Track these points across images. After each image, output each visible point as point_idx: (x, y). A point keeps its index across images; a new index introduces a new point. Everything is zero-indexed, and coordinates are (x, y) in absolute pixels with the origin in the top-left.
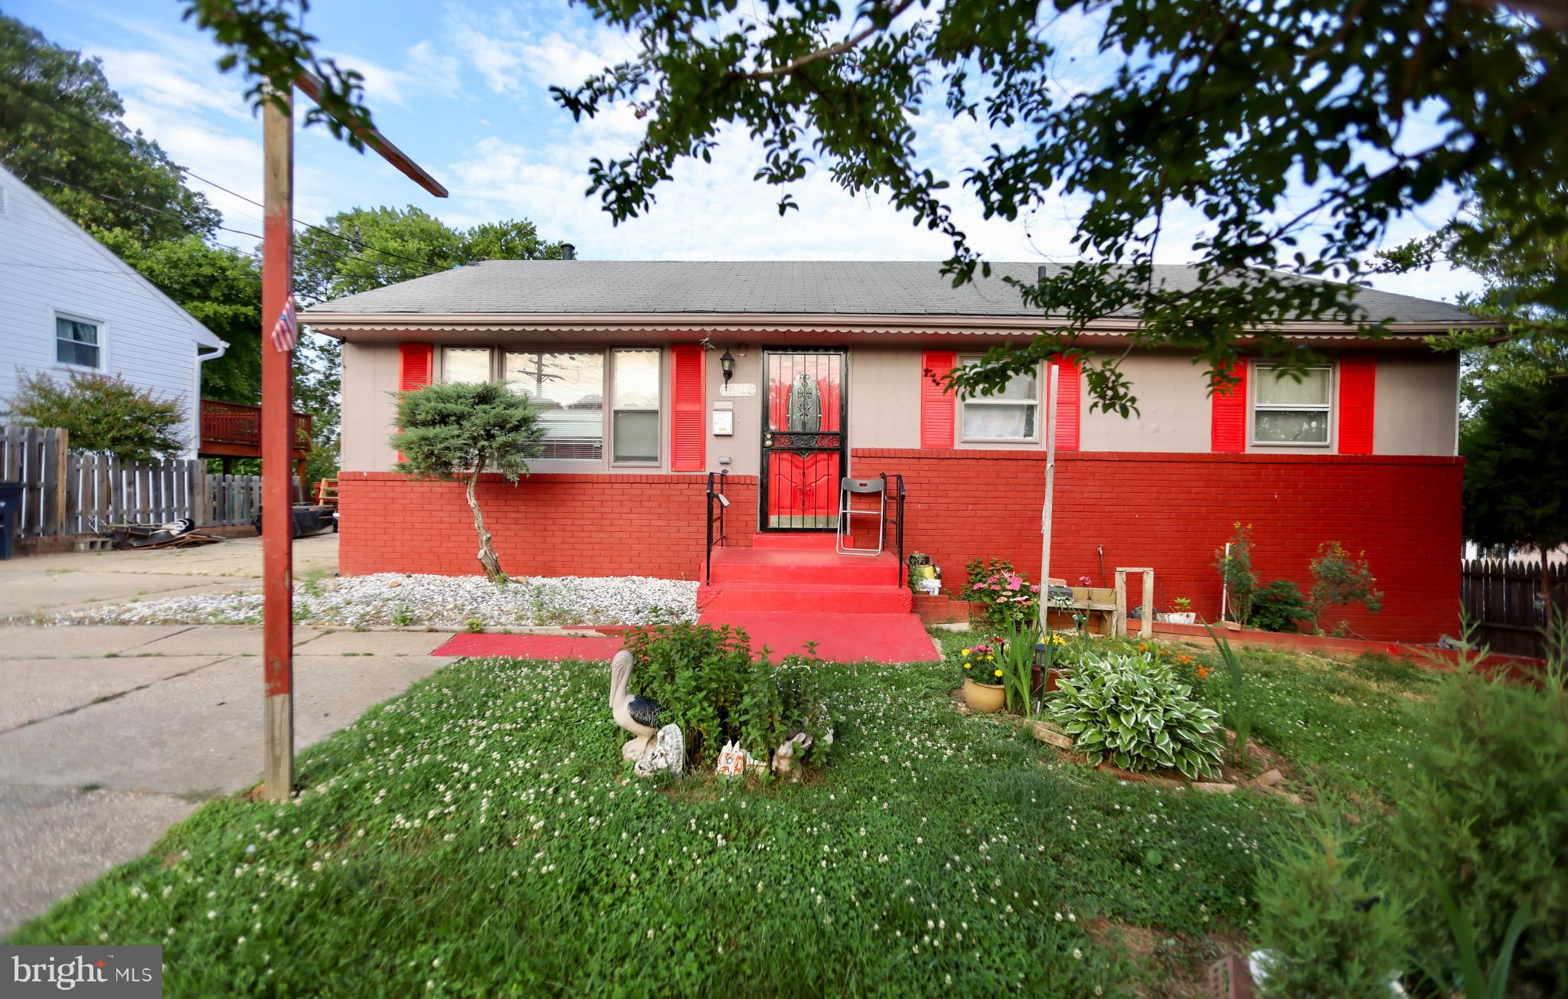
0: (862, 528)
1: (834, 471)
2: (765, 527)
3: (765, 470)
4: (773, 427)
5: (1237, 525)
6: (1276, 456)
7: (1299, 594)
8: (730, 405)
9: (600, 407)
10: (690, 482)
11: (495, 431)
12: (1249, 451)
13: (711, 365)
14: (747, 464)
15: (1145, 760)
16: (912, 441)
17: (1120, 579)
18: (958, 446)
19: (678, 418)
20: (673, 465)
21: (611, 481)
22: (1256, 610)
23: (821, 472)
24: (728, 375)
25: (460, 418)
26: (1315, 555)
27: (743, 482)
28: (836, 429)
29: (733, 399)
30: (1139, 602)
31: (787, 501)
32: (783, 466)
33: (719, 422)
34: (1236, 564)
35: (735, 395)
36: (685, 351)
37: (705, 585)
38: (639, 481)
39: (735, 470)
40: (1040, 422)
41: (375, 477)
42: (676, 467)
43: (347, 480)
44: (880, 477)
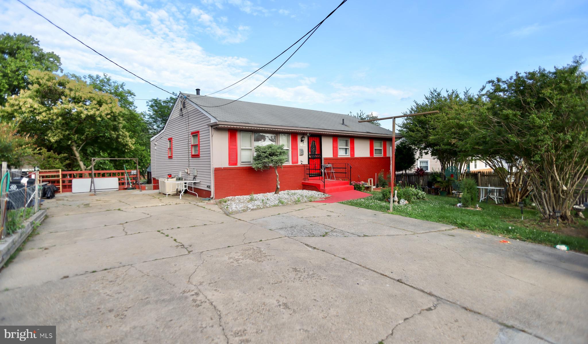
3: (309, 163)
4: (310, 153)
6: (377, 158)
12: (374, 156)
13: (299, 138)
14: (306, 162)
16: (331, 156)
17: (369, 181)
18: (338, 157)
19: (293, 151)
24: (302, 141)
33: (300, 152)
35: (303, 146)
36: (294, 135)
37: (323, 188)
38: (286, 167)
39: (304, 163)
40: (349, 152)
41: (225, 169)
42: (292, 163)
43: (217, 170)
44: (329, 163)
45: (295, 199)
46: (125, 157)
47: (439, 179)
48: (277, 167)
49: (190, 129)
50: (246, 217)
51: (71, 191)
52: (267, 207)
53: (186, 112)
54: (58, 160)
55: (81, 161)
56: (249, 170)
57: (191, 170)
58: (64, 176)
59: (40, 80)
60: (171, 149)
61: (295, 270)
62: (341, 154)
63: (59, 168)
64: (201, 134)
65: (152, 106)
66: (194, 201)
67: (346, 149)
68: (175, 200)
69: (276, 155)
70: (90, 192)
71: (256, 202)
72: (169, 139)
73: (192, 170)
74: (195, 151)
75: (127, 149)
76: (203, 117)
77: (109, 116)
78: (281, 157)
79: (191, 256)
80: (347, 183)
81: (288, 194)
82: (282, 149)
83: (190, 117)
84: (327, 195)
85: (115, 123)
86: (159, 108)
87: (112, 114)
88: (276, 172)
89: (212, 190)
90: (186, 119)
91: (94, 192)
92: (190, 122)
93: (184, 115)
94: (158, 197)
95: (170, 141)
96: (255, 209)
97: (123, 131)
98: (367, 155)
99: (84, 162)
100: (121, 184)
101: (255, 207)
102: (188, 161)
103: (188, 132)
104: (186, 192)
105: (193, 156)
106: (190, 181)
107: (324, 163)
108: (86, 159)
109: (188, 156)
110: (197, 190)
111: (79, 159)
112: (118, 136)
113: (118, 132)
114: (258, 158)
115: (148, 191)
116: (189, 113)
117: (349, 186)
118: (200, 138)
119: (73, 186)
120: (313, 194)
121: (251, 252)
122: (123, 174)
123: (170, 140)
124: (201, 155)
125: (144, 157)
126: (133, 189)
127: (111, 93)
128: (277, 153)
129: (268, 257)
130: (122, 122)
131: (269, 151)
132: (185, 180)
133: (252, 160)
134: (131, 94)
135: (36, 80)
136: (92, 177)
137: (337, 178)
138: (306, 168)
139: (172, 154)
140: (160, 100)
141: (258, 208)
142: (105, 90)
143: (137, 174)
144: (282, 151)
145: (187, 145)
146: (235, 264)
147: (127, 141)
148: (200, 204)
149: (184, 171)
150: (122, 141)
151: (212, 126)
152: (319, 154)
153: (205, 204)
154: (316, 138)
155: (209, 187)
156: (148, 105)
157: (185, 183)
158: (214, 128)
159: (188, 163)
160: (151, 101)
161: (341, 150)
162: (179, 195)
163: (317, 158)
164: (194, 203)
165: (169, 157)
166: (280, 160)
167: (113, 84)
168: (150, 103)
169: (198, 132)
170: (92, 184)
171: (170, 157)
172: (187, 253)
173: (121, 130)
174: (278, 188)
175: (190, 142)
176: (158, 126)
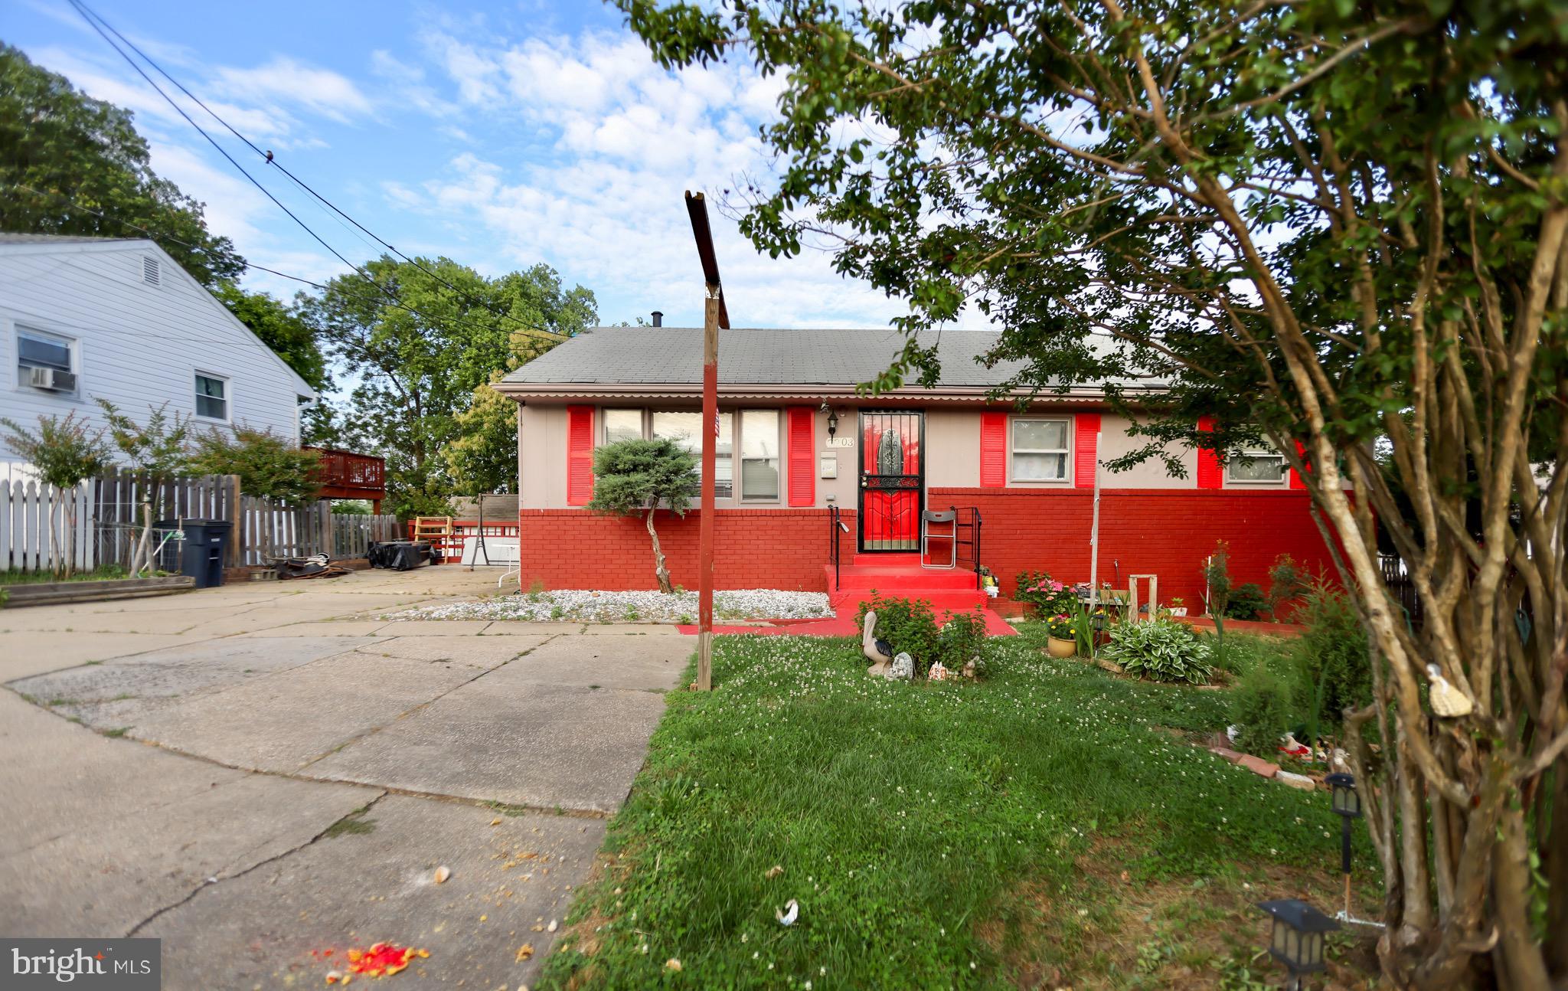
0: (940, 550)
1: (914, 506)
2: (861, 549)
3: (861, 505)
4: (867, 472)
5: (1219, 541)
6: (1244, 491)
7: (1260, 593)
8: (834, 455)
9: (729, 456)
10: (804, 515)
11: (672, 477)
12: (1225, 487)
13: (819, 424)
14: (849, 501)
15: (1167, 675)
16: (972, 481)
17: (1133, 583)
18: (1008, 486)
19: (792, 463)
20: (790, 501)
21: (742, 514)
22: (1231, 605)
23: (904, 508)
24: (832, 431)
25: (647, 467)
26: (1272, 563)
27: (847, 514)
28: (915, 473)
29: (836, 450)
30: (1147, 601)
31: (878, 528)
32: (875, 503)
33: (825, 467)
34: (1216, 571)
35: (837, 447)
36: (799, 412)
37: (834, 591)
39: (840, 505)
40: (1070, 466)
42: (792, 503)
67: (1062, 456)
98: (1180, 482)
107: (931, 508)
117: (970, 591)
152: (910, 477)
158: (524, 404)
161: (1031, 459)
163: (901, 489)
170: (480, 549)
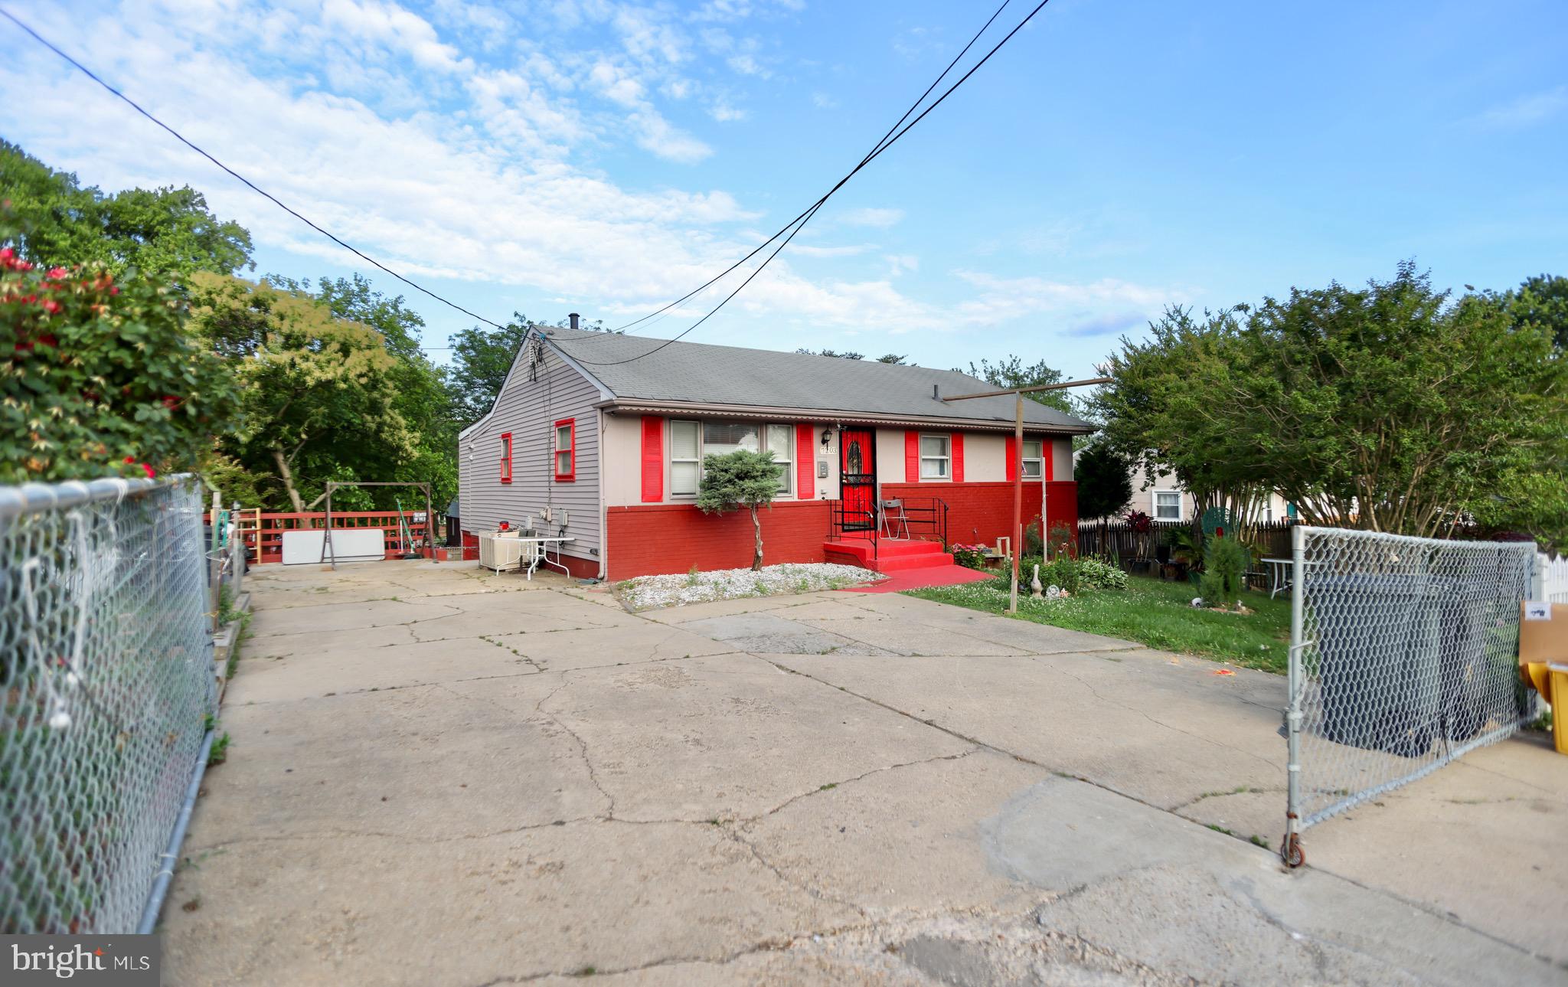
1: (871, 496)
2: (843, 529)
3: (842, 496)
4: (844, 472)
8: (825, 460)
10: (810, 505)
13: (816, 437)
14: (834, 494)
17: (999, 543)
18: (920, 481)
19: (801, 467)
23: (865, 499)
24: (825, 442)
27: (834, 504)
28: (870, 472)
29: (826, 456)
31: (851, 513)
32: (848, 494)
35: (827, 454)
36: (804, 428)
37: (873, 560)
38: (781, 505)
39: (828, 497)
40: (949, 468)
41: (633, 510)
42: (800, 496)
43: (613, 512)
44: (894, 498)
45: (796, 583)
46: (396, 481)
47: (1184, 541)
48: (757, 507)
49: (552, 412)
50: (669, 617)
51: (280, 560)
52: (725, 599)
53: (545, 372)
54: (251, 487)
55: (293, 488)
56: (690, 514)
57: (554, 512)
58: (266, 524)
59: (214, 296)
60: (507, 460)
61: (737, 701)
62: (929, 474)
63: (253, 506)
64: (579, 427)
65: (462, 348)
66: (558, 585)
67: (942, 462)
68: (516, 583)
69: (754, 477)
70: (322, 562)
71: (700, 587)
72: (503, 436)
73: (557, 512)
74: (565, 466)
75: (403, 458)
76: (583, 386)
77: (364, 381)
78: (765, 483)
79: (543, 675)
80: (938, 549)
81: (783, 572)
82: (768, 463)
83: (552, 385)
84: (880, 576)
85: (376, 395)
86: (479, 353)
87: (371, 374)
88: (755, 517)
89: (603, 559)
90: (545, 388)
91: (330, 562)
92: (553, 396)
93: (539, 380)
94: (476, 576)
95: (506, 442)
96: (696, 603)
97: (392, 414)
98: (1000, 476)
99: (299, 489)
100: (391, 545)
101: (696, 599)
102: (547, 489)
103: (547, 419)
104: (542, 565)
105: (560, 479)
106: (552, 538)
107: (883, 498)
108: (304, 484)
109: (547, 479)
110: (567, 560)
111: (289, 483)
112: (380, 427)
113: (381, 417)
114: (710, 484)
115: (454, 563)
116: (552, 374)
117: (941, 554)
118: (576, 436)
119: (285, 549)
120: (847, 572)
121: (660, 674)
122: (393, 521)
123: (507, 437)
124: (577, 477)
125: (441, 479)
126: (417, 557)
127: (368, 322)
128: (755, 474)
129: (692, 682)
130: (392, 392)
131: (736, 467)
132: (541, 535)
133: (698, 490)
134: (414, 320)
135: (206, 297)
136: (326, 528)
137: (915, 535)
138: (833, 509)
139: (510, 473)
140: (482, 333)
141: (704, 600)
142: (353, 313)
143: (427, 523)
144: (768, 467)
145: (546, 452)
146: (627, 689)
147: (400, 439)
148: (573, 591)
149: (537, 515)
150: (390, 439)
151: (602, 409)
152: (867, 476)
153: (585, 590)
154: (860, 434)
155: (595, 552)
156: (452, 346)
157: (541, 543)
158: (608, 414)
159: (547, 495)
160: (461, 335)
161: (929, 464)
162: (526, 572)
163: (864, 484)
164: (561, 589)
165: (503, 479)
166: (762, 489)
167: (373, 298)
168: (458, 341)
169: (571, 421)
170: (327, 545)
171: (506, 481)
172: (537, 670)
173: (389, 411)
174: (758, 557)
175: (552, 445)
176: (477, 400)
